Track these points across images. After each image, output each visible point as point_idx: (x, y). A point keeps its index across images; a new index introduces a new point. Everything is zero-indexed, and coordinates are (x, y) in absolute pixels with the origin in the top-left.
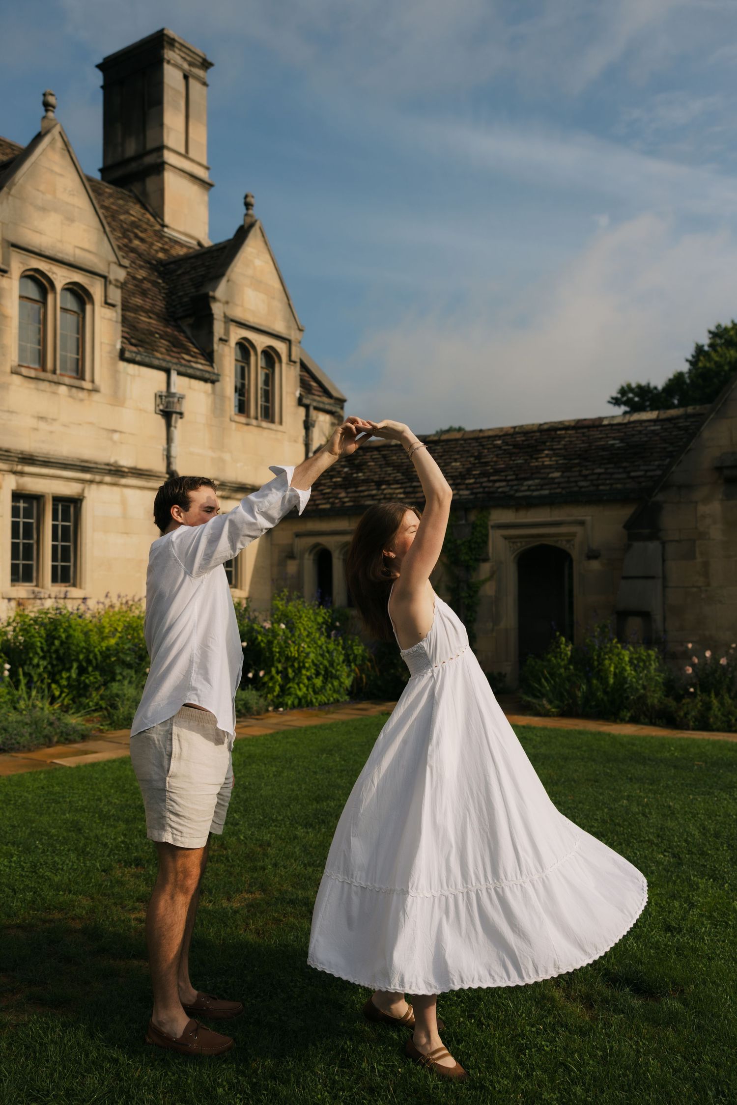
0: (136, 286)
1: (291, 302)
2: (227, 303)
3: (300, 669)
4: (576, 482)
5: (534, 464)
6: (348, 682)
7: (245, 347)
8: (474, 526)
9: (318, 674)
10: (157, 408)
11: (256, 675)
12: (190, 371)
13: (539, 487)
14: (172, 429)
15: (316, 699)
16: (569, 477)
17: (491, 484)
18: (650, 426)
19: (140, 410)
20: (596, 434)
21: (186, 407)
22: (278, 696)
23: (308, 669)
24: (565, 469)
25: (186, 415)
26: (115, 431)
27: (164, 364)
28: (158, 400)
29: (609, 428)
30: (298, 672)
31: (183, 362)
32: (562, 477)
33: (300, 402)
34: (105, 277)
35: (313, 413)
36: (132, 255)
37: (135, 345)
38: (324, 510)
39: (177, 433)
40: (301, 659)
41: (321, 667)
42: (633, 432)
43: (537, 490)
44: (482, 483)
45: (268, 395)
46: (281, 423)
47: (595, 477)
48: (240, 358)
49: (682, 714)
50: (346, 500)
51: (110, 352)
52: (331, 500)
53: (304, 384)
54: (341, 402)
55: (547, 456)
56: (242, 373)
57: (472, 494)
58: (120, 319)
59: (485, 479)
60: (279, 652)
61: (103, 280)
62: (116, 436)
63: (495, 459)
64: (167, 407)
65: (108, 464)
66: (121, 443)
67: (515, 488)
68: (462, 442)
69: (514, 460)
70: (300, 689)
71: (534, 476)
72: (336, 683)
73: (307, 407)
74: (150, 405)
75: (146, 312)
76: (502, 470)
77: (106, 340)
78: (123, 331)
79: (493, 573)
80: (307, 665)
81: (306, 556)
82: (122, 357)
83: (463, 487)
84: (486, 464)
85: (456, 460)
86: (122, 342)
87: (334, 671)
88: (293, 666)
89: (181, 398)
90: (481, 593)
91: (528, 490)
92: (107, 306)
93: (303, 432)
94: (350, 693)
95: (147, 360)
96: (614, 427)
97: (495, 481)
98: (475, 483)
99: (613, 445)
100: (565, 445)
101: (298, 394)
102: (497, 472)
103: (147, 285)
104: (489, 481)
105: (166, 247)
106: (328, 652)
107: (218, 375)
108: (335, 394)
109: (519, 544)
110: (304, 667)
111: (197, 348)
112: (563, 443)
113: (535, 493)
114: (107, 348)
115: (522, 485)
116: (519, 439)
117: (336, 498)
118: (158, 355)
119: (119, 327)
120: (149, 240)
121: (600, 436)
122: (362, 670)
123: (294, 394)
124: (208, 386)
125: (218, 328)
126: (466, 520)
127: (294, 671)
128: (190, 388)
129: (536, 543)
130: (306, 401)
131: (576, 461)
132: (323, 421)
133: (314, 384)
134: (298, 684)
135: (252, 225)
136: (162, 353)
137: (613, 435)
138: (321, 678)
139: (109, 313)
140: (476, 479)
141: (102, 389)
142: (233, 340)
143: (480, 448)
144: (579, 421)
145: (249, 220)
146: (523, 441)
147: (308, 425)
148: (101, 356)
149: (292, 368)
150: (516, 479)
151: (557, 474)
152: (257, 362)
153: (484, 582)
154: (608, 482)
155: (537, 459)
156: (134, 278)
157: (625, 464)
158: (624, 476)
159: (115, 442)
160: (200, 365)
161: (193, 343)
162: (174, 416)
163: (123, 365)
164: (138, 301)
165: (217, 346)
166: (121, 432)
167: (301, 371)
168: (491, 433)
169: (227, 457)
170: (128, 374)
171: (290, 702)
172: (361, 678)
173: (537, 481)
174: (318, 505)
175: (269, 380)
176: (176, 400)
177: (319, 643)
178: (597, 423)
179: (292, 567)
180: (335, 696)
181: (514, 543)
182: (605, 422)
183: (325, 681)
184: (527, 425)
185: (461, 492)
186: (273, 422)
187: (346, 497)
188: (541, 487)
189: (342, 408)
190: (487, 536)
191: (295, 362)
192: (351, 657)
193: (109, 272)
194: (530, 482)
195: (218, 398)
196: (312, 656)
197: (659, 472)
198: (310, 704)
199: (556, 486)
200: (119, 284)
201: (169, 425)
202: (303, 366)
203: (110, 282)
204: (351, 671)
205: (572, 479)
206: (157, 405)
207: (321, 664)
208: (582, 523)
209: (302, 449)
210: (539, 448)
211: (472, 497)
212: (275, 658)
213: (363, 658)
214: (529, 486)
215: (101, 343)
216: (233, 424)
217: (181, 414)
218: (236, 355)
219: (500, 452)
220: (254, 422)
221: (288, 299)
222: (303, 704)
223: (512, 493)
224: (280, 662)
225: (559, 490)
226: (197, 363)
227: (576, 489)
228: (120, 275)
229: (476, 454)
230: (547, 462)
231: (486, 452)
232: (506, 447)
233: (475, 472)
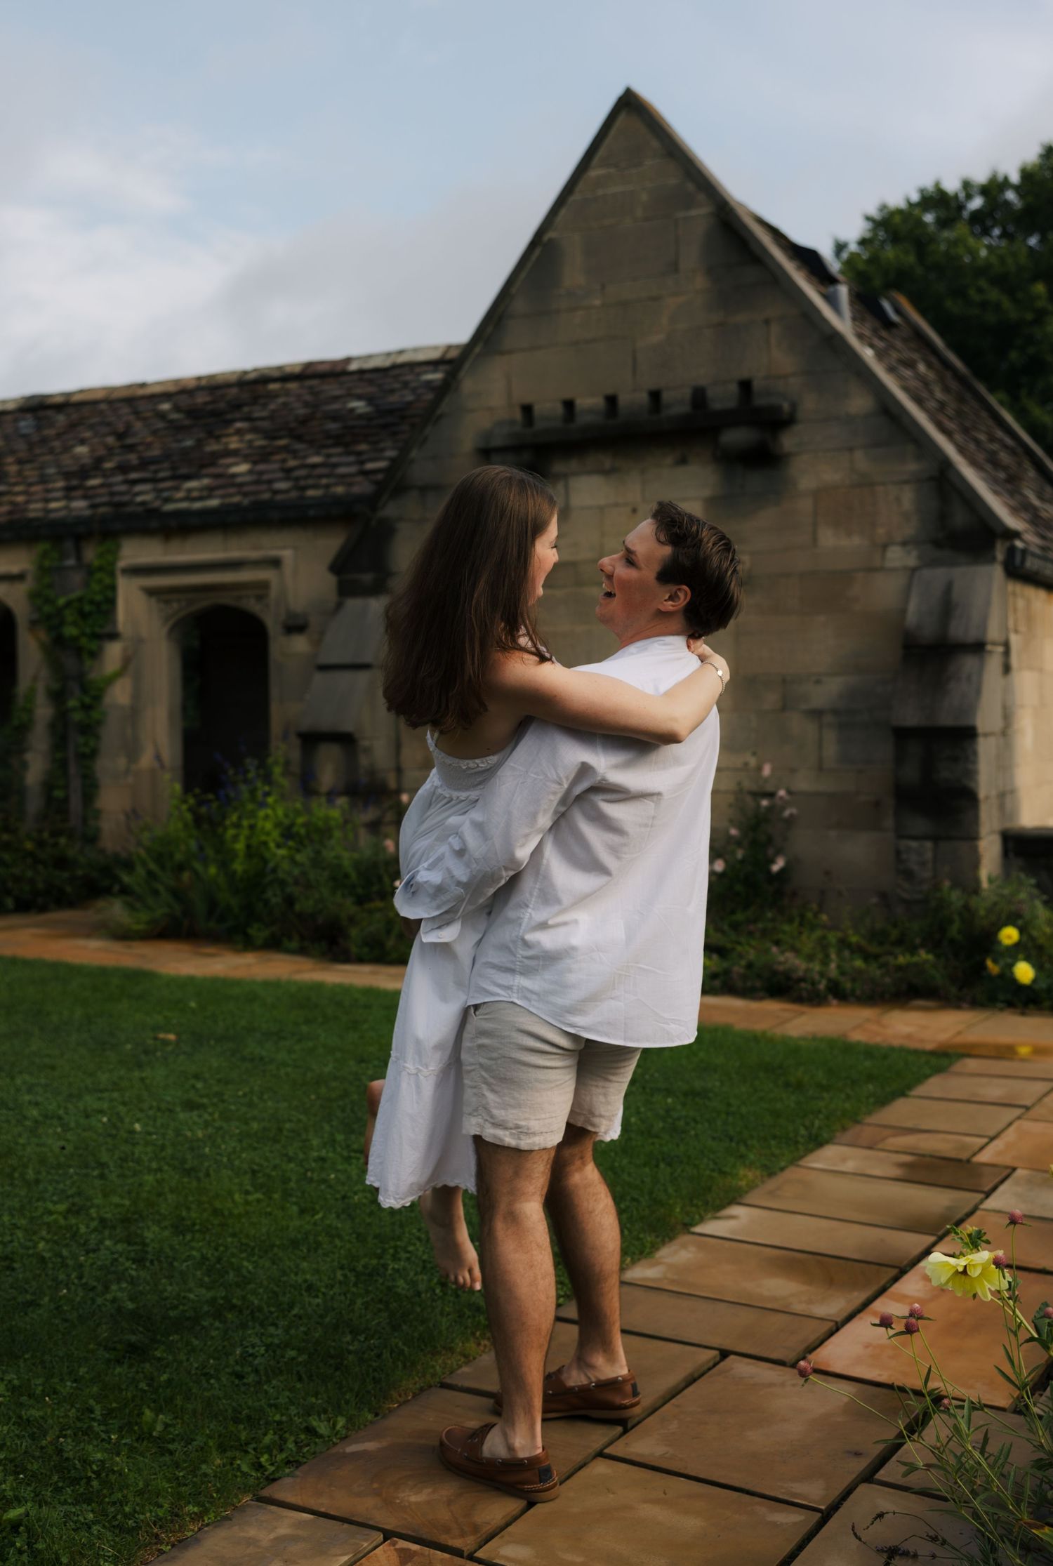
4: (270, 482)
5: (213, 447)
8: (90, 571)
13: (205, 493)
16: (261, 473)
17: (123, 488)
18: (426, 372)
20: (332, 389)
24: (260, 456)
29: (355, 377)
32: (250, 472)
42: (397, 386)
43: (201, 498)
44: (110, 485)
47: (303, 472)
55: (239, 432)
57: (93, 506)
59: (119, 478)
63: (149, 439)
67: (165, 494)
68: (103, 406)
69: (179, 441)
71: (205, 471)
76: (154, 461)
79: (127, 661)
83: (79, 493)
84: (131, 448)
85: (82, 442)
90: (107, 700)
91: (188, 498)
96: (367, 376)
97: (134, 482)
98: (102, 486)
99: (352, 410)
100: (273, 411)
102: (144, 464)
104: (126, 482)
109: (175, 605)
112: (272, 406)
113: (197, 505)
115: (177, 489)
116: (201, 399)
121: (338, 393)
126: (79, 557)
129: (205, 602)
131: (282, 442)
137: (359, 391)
140: (105, 476)
143: (132, 418)
144: (309, 365)
146: (206, 403)
150: (173, 478)
151: (243, 468)
153: (110, 680)
154: (323, 481)
155: (217, 438)
157: (363, 447)
158: (353, 469)
168: (157, 390)
173: (206, 481)
178: (339, 368)
181: (167, 602)
182: (353, 367)
184: (223, 374)
185: (74, 505)
188: (209, 492)
190: (113, 588)
194: (193, 484)
199: (232, 490)
205: (266, 477)
208: (276, 563)
210: (229, 416)
211: (88, 513)
214: (189, 491)
219: (160, 425)
223: (157, 504)
225: (236, 499)
227: (266, 496)
229: (121, 428)
230: (234, 443)
231: (138, 425)
232: (175, 416)
233: (108, 465)
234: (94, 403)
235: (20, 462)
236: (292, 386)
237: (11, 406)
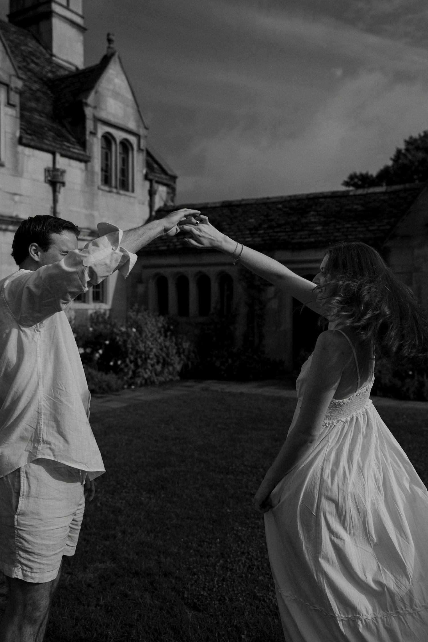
0: (32, 94)
1: (140, 109)
2: (95, 108)
3: (146, 359)
4: (333, 233)
5: (304, 220)
6: (178, 367)
7: (108, 139)
9: (158, 362)
10: (47, 180)
11: (116, 363)
12: (69, 154)
14: (57, 194)
15: (157, 379)
16: (327, 230)
17: (275, 234)
19: (34, 180)
20: (345, 201)
21: (68, 178)
22: (131, 378)
23: (151, 359)
24: (325, 224)
25: (67, 183)
26: (15, 194)
27: (51, 148)
28: (47, 174)
29: (353, 197)
30: (145, 361)
31: (65, 147)
32: (323, 229)
33: (146, 177)
34: (7, 85)
35: (155, 185)
36: (29, 74)
37: (30, 134)
38: (162, 251)
39: (61, 197)
40: (147, 352)
41: (161, 357)
43: (306, 238)
44: (268, 233)
45: (124, 172)
46: (133, 191)
47: (345, 230)
48: (104, 146)
49: (405, 389)
50: (177, 244)
51: (12, 139)
52: (167, 244)
53: (149, 166)
54: (174, 178)
55: (313, 215)
56: (106, 157)
57: (263, 240)
58: (18, 115)
59: (271, 231)
60: (132, 348)
61: (6, 87)
62: (17, 198)
63: (278, 217)
64: (53, 178)
65: (11, 217)
66: (21, 203)
67: (292, 236)
68: (255, 206)
69: (291, 218)
70: (146, 373)
71: (304, 229)
72: (171, 368)
73: (151, 181)
74: (41, 177)
75: (39, 113)
76: (283, 225)
77: (9, 129)
78: (21, 125)
80: (151, 356)
81: (150, 281)
82: (21, 142)
84: (272, 220)
85: (251, 218)
86: (21, 132)
87: (169, 360)
88: (141, 357)
89: (63, 172)
90: (268, 307)
91: (301, 238)
92: (9, 106)
93: (148, 198)
94: (180, 374)
95: (38, 145)
97: (278, 232)
98: (265, 233)
99: (356, 209)
100: (325, 208)
101: (144, 171)
102: (279, 226)
103: (39, 94)
104: (274, 232)
105: (54, 70)
106: (165, 347)
107: (90, 157)
108: (170, 172)
110: (149, 358)
111: (74, 138)
112: (323, 207)
113: (305, 241)
114: (9, 136)
115: (296, 235)
116: (294, 204)
117: (171, 242)
118: (47, 142)
119: (18, 121)
120: (42, 64)
121: (348, 202)
122: (188, 359)
123: (142, 171)
124: (82, 165)
125: (89, 125)
127: (142, 360)
128: (69, 165)
130: (151, 177)
131: (332, 219)
132: (162, 190)
133: (155, 166)
134: (145, 369)
135: (113, 55)
136: (49, 140)
137: (356, 202)
138: (160, 365)
139: (11, 111)
140: (265, 230)
141: (6, 164)
142: (100, 134)
143: (268, 210)
145: (110, 51)
146: (297, 205)
147: (152, 193)
148: (5, 141)
149: (141, 154)
150: (292, 231)
151: (319, 228)
152: (116, 150)
153: (270, 299)
154: (354, 233)
155: (306, 217)
156: (31, 89)
157: (365, 221)
158: (364, 229)
159: (16, 202)
160: (77, 150)
161: (71, 135)
162: (58, 185)
163: (21, 148)
164: (33, 104)
165: (88, 137)
166: (20, 195)
167: (147, 156)
168: (275, 200)
169: (96, 213)
170: (24, 154)
171: (139, 382)
172: (188, 364)
173: (306, 232)
174: (158, 247)
175: (125, 161)
176: (59, 173)
177: (159, 341)
178: (346, 193)
179: (141, 289)
180: (170, 377)
183: (163, 367)
184: (299, 195)
185: (256, 239)
186: (127, 190)
187: (178, 242)
188: (309, 236)
189: (175, 182)
191: (142, 150)
192: (181, 350)
193: (10, 81)
194: (302, 233)
195: (89, 173)
196: (154, 350)
197: (388, 227)
198: (153, 383)
199: (319, 235)
200: (18, 91)
201: (55, 192)
202: (149, 154)
203: (12, 89)
204: (181, 359)
205: (330, 231)
206: (46, 177)
207: (161, 355)
209: (147, 209)
210: (307, 210)
211: (262, 242)
212: (129, 352)
213: (189, 351)
214: (301, 235)
215: (5, 132)
216: (100, 192)
217: (63, 184)
218: (102, 143)
219: (280, 212)
220: (114, 190)
221: (138, 106)
222: (148, 383)
223: (289, 240)
224: (132, 354)
225: (320, 239)
226: (74, 148)
228: (19, 84)
229: (265, 213)
230: (313, 220)
231: (271, 212)
232: (285, 210)
233: (265, 226)
234: (251, 204)
235: (228, 224)
236: (329, 200)
237: (218, 205)
